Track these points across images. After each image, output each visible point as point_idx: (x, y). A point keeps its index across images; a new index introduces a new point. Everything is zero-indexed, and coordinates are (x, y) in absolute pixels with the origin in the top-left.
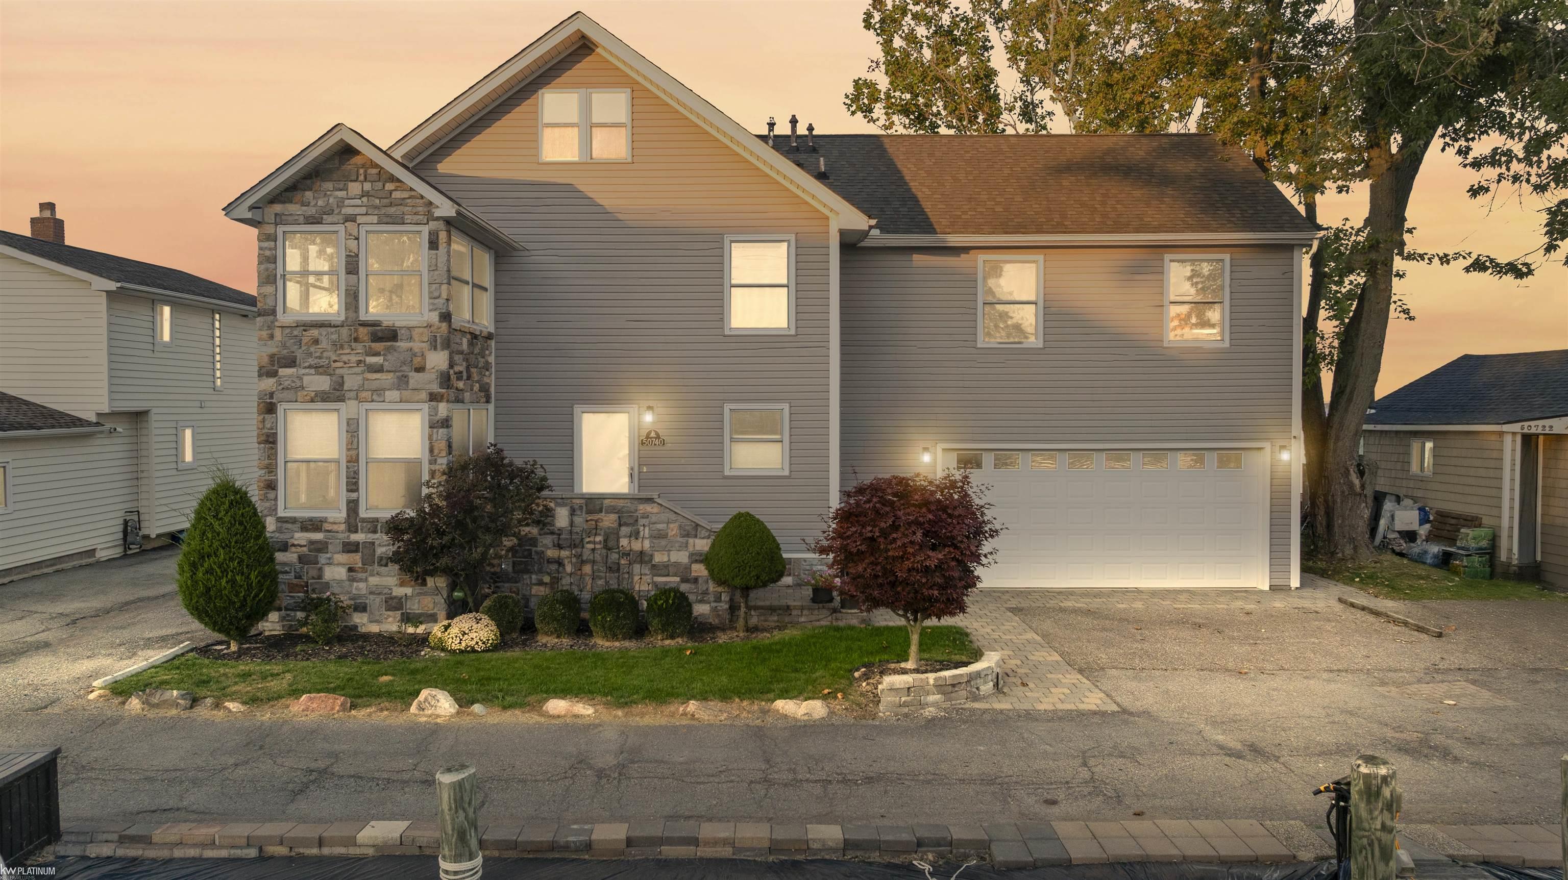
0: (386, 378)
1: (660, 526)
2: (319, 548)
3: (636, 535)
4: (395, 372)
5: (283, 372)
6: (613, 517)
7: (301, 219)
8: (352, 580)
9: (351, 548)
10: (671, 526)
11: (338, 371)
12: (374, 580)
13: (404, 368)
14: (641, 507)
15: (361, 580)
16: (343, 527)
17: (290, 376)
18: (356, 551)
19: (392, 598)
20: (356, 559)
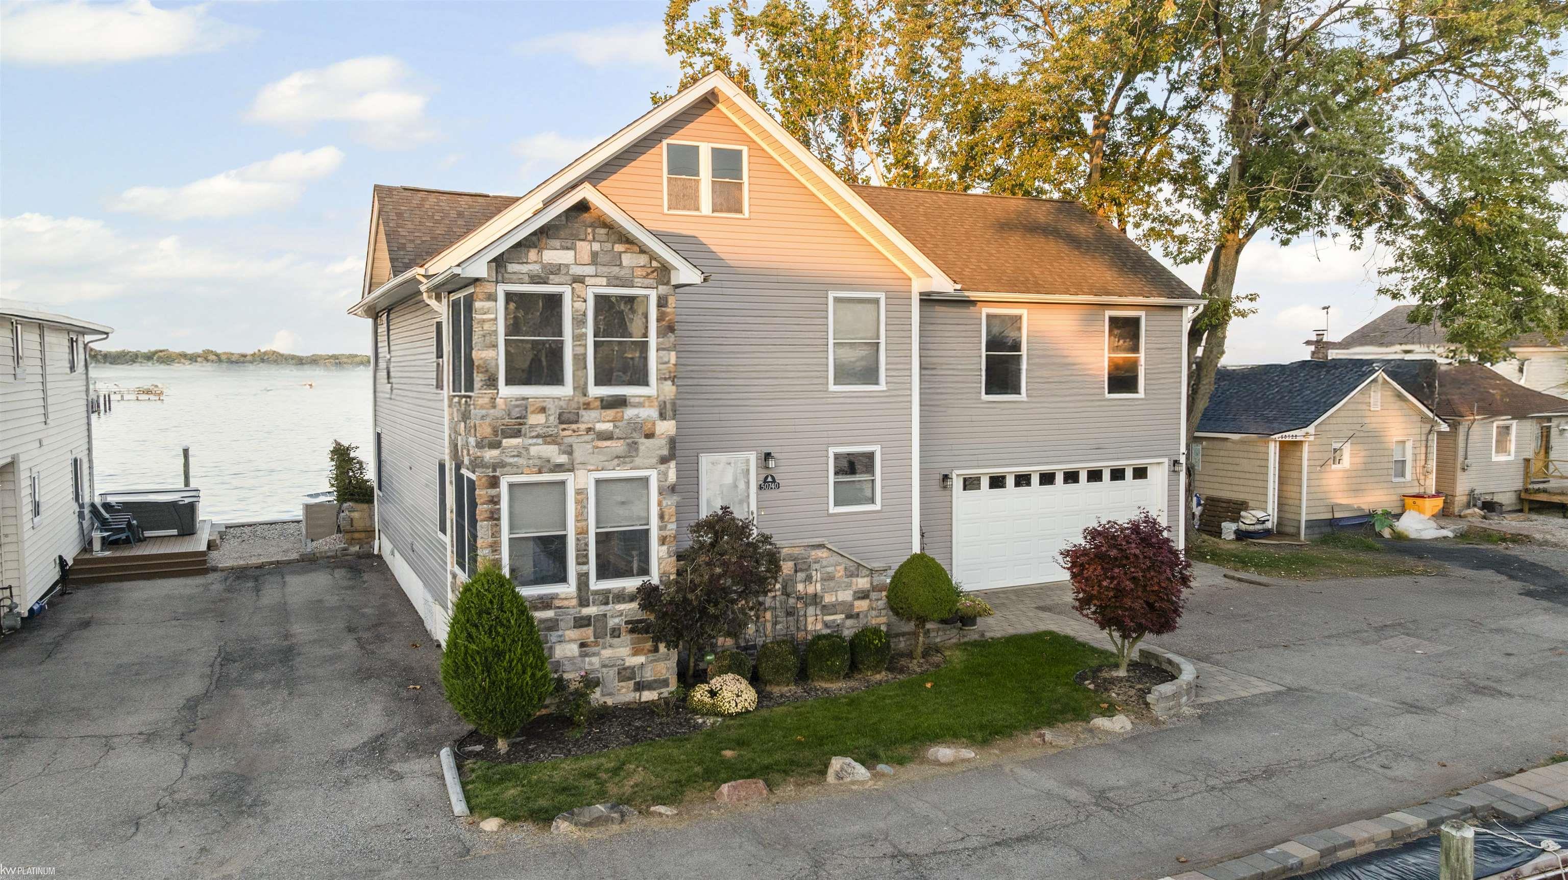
0: (616, 445)
1: (830, 569)
2: (551, 625)
3: (809, 579)
4: (624, 439)
5: (506, 442)
6: (790, 564)
7: (526, 278)
8: (584, 655)
9: (582, 622)
10: (838, 568)
11: (567, 440)
12: (607, 653)
13: (634, 435)
14: (813, 553)
15: (594, 654)
16: (574, 602)
17: (516, 447)
18: (589, 625)
19: (625, 669)
20: (588, 633)
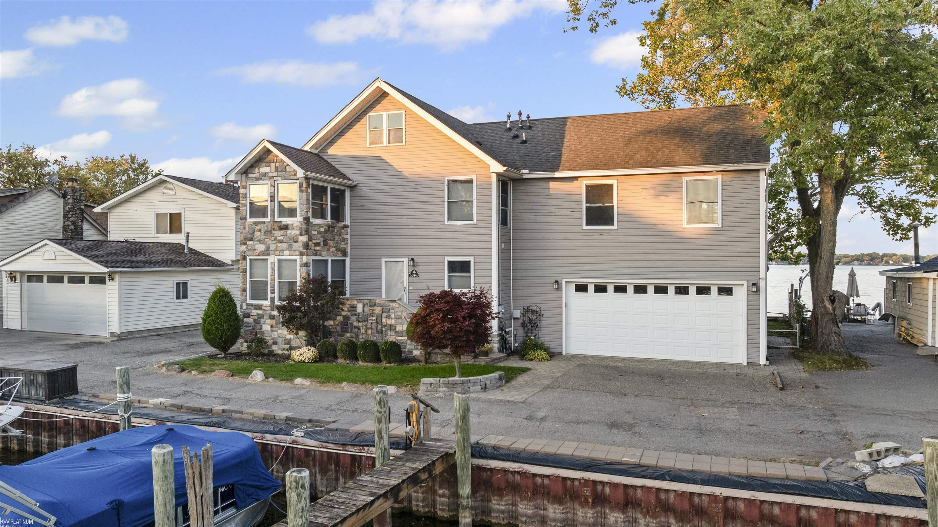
0: (284, 245)
1: (399, 313)
2: (261, 317)
3: (389, 317)
4: (287, 243)
5: (249, 243)
6: (380, 308)
7: (255, 179)
8: (272, 331)
9: (272, 317)
10: (404, 313)
11: (268, 243)
12: (280, 331)
13: (291, 241)
14: (391, 304)
15: (275, 331)
16: (269, 308)
17: (251, 245)
18: (274, 319)
19: (286, 339)
20: (273, 322)
